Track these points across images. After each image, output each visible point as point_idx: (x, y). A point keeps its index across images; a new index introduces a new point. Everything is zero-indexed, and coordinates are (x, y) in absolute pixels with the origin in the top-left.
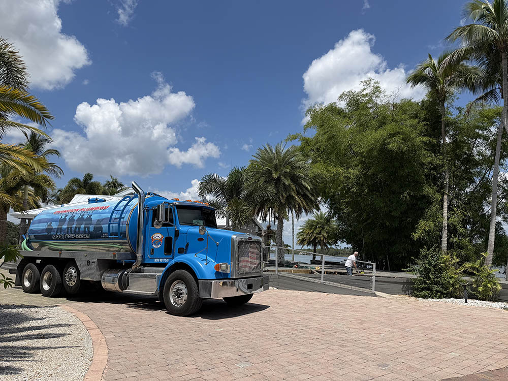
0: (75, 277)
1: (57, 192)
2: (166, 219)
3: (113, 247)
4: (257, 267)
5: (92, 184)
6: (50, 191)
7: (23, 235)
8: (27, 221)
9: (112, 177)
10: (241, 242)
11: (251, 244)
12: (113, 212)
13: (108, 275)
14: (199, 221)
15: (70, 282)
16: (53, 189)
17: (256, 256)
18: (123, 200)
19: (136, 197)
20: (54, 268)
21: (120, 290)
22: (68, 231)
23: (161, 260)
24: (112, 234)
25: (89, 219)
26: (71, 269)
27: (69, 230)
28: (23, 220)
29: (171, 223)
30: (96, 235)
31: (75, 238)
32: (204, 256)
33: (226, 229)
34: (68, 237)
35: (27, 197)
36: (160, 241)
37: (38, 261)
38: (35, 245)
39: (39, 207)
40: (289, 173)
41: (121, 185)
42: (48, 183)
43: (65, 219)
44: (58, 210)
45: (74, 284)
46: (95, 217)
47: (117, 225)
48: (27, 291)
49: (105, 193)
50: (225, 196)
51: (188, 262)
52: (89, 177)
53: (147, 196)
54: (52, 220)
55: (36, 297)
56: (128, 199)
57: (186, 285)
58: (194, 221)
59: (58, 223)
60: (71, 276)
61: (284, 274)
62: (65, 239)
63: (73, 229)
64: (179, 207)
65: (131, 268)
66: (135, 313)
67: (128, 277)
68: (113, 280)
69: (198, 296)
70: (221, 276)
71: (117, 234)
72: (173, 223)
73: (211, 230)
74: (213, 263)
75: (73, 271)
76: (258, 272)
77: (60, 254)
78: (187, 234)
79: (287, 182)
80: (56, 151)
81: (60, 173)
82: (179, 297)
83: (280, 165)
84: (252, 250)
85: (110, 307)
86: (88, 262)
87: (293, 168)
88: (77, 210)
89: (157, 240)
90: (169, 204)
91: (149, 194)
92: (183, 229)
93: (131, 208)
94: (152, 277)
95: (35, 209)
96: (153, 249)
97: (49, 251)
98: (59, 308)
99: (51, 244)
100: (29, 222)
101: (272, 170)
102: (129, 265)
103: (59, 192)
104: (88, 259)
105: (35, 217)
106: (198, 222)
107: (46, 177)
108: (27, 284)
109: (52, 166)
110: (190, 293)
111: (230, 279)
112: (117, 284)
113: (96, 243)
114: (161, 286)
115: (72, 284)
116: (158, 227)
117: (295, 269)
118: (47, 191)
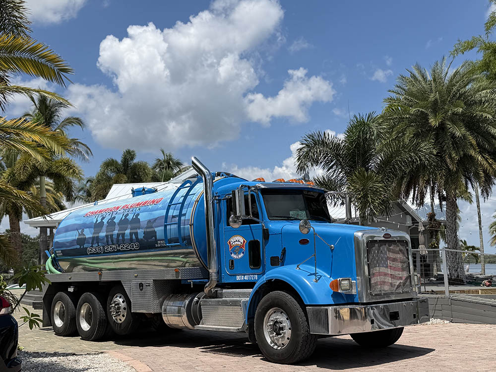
0: (125, 309)
1: (85, 183)
2: (247, 213)
3: (174, 261)
4: (404, 284)
5: (135, 166)
6: (76, 183)
7: (46, 251)
8: (48, 230)
9: (163, 152)
10: (371, 243)
11: (390, 246)
12: (169, 206)
13: (171, 303)
14: (300, 213)
15: (118, 318)
16: (80, 179)
17: (400, 265)
18: (182, 186)
19: (199, 181)
20: (94, 297)
21: (190, 326)
22: (107, 241)
23: (246, 278)
24: (170, 241)
25: (136, 220)
26: (118, 298)
27: (110, 240)
28: (43, 229)
29: (256, 219)
30: (148, 244)
31: (119, 251)
32: (312, 269)
33: (346, 222)
34: (109, 249)
35: (45, 194)
36: (241, 247)
37: (71, 290)
38: (65, 265)
39: (62, 208)
40: (463, 114)
41: (178, 164)
42: (71, 171)
43: (102, 223)
44: (91, 210)
45: (123, 319)
46: (143, 217)
47: (176, 226)
48: (59, 333)
49: (155, 179)
50: (342, 168)
51: (288, 278)
52: (129, 155)
53: (216, 179)
54: (84, 226)
55: (72, 342)
56: (188, 185)
57: (287, 314)
58: (291, 213)
59: (93, 230)
60: (119, 308)
61: (462, 296)
62: (104, 252)
63: (115, 237)
64: (265, 192)
65: (203, 291)
66: (215, 360)
67: (200, 306)
68: (179, 311)
69: (308, 331)
70: (342, 299)
71: (178, 240)
72: (258, 218)
73: (319, 226)
74: (327, 279)
75: (121, 300)
76: (407, 292)
77: (100, 275)
78: (282, 234)
79: (459, 132)
80: (77, 119)
81: (88, 153)
82: (278, 334)
83: (444, 102)
84: (391, 255)
85: (178, 352)
86: (141, 285)
87: (469, 104)
88: (118, 208)
89: (237, 246)
90: (249, 188)
91: (219, 174)
92: (275, 226)
93: (195, 198)
94: (235, 304)
95: (57, 211)
96: (232, 261)
97: (83, 272)
98: (107, 355)
99: (86, 262)
100: (51, 232)
101: (428, 112)
102: (199, 288)
103: (89, 183)
104: (140, 281)
105: (59, 224)
106: (298, 215)
107: (68, 161)
108: (59, 323)
109: (75, 143)
110: (294, 327)
111: (357, 304)
112: (185, 317)
113: (149, 256)
114: (250, 317)
115: (120, 320)
116: (236, 226)
117: (485, 288)
118: (71, 182)
